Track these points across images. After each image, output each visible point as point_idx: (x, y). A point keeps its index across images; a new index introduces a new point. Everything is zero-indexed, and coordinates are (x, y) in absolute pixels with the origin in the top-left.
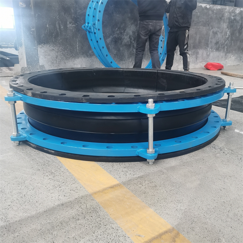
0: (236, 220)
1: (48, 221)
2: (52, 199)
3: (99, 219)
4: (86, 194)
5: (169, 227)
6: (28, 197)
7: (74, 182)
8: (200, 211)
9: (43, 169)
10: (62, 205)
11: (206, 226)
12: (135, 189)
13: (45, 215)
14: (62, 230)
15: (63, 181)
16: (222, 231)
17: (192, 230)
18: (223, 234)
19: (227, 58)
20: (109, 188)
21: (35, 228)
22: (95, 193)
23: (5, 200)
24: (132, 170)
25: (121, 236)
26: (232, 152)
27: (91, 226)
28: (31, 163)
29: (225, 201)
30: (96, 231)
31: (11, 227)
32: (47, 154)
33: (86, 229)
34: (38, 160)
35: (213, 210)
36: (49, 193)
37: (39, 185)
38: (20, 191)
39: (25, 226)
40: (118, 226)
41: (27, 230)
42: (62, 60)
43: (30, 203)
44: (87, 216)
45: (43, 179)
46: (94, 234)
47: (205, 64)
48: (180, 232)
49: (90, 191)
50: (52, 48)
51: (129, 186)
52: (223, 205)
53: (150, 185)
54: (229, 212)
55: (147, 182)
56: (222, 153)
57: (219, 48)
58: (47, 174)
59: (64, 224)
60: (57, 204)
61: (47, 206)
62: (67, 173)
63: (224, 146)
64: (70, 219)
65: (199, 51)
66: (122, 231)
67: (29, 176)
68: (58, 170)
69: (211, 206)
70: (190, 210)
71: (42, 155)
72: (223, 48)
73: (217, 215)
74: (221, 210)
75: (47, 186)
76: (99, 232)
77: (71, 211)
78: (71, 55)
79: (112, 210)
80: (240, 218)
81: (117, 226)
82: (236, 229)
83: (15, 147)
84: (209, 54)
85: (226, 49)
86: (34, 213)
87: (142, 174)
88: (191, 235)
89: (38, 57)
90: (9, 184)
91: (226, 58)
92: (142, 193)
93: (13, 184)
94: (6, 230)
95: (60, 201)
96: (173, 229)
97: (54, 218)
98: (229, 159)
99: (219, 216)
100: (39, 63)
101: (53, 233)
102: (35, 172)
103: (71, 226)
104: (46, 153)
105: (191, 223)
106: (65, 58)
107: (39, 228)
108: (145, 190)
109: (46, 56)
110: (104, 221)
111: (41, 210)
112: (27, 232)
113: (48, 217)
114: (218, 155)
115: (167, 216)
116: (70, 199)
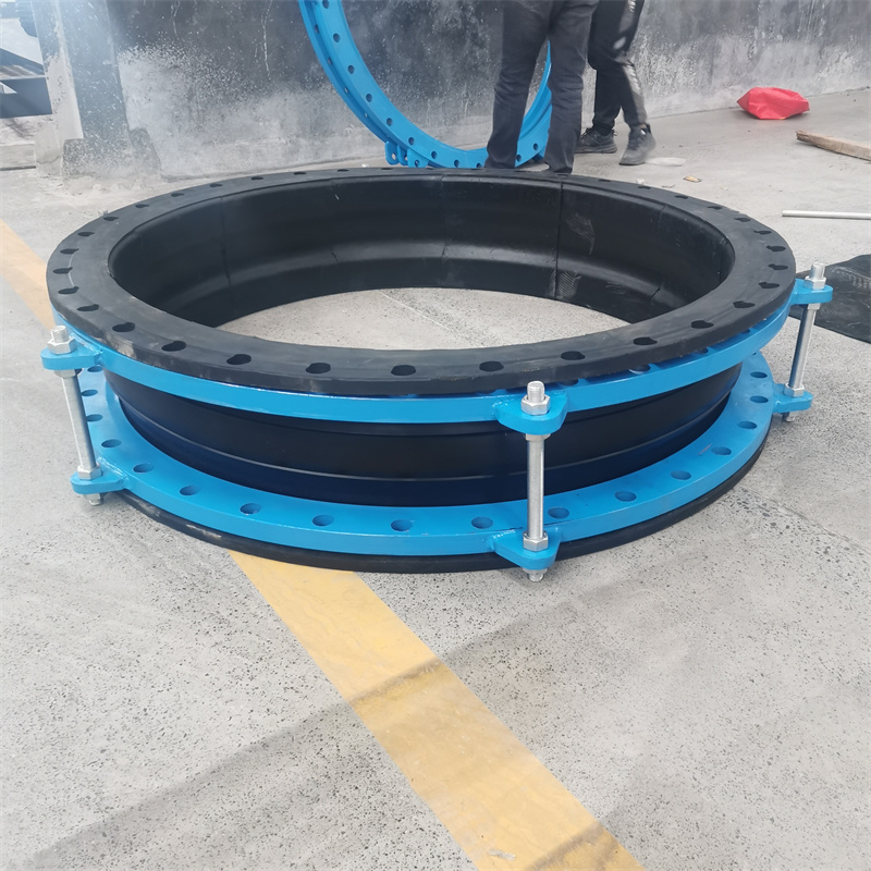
0: (788, 792)
1: (228, 807)
2: (230, 722)
3: (379, 797)
4: (336, 702)
5: (588, 821)
6: (157, 717)
7: (293, 657)
8: (682, 763)
9: (191, 604)
10: (265, 745)
11: (698, 817)
12: (486, 682)
13: (215, 785)
14: (270, 836)
15: (260, 654)
16: (743, 833)
17: (654, 833)
18: (746, 845)
19: (824, 63)
20: (405, 678)
21: (190, 834)
22: (362, 699)
23: (88, 730)
24: (475, 606)
25: (446, 856)
26: (803, 524)
27: (356, 823)
28: (151, 579)
29: (762, 725)
30: (372, 841)
31: (117, 829)
32: (199, 541)
33: (343, 833)
34: (170, 567)
35: (722, 757)
36: (220, 702)
37: (185, 668)
38: (128, 695)
39: (159, 825)
40: (438, 822)
41: (169, 842)
42: (212, 105)
43: (164, 739)
44: (342, 788)
45: (195, 647)
46: (365, 852)
47: (740, 91)
48: (618, 840)
49: (347, 690)
50: (170, 60)
51: (467, 668)
52: (756, 737)
53: (532, 664)
54: (770, 764)
55: (523, 653)
56: (768, 528)
57: (797, 27)
58: (205, 626)
59: (276, 817)
60: (248, 743)
61: (219, 751)
62: (270, 620)
63: (779, 498)
64: (293, 799)
65: (720, 41)
66: (449, 840)
67: (150, 635)
68: (241, 609)
69: (716, 743)
70: (653, 758)
71: (182, 544)
72: (813, 24)
73: (732, 776)
74: (745, 758)
75: (212, 674)
76: (381, 845)
77: (292, 769)
78: (243, 84)
79: (417, 763)
80: (801, 786)
81: (432, 821)
82: (784, 825)
83: (91, 514)
84: (760, 52)
85: (822, 28)
86: (181, 778)
87: (508, 621)
88: (651, 850)
89: (122, 98)
90: (91, 668)
91: (820, 65)
92: (508, 698)
93: (105, 668)
94: (105, 840)
95: (255, 733)
96: (600, 829)
97: (243, 797)
98: (788, 553)
99: (740, 779)
100: (126, 120)
101: (247, 850)
102: (166, 616)
103: (297, 825)
104: (194, 539)
105: (654, 806)
106: (220, 97)
107: (203, 833)
108: (516, 684)
109: (151, 95)
110: (395, 802)
111: (202, 767)
112: (167, 848)
113: (226, 791)
114: (754, 536)
115: (582, 781)
116: (287, 724)
